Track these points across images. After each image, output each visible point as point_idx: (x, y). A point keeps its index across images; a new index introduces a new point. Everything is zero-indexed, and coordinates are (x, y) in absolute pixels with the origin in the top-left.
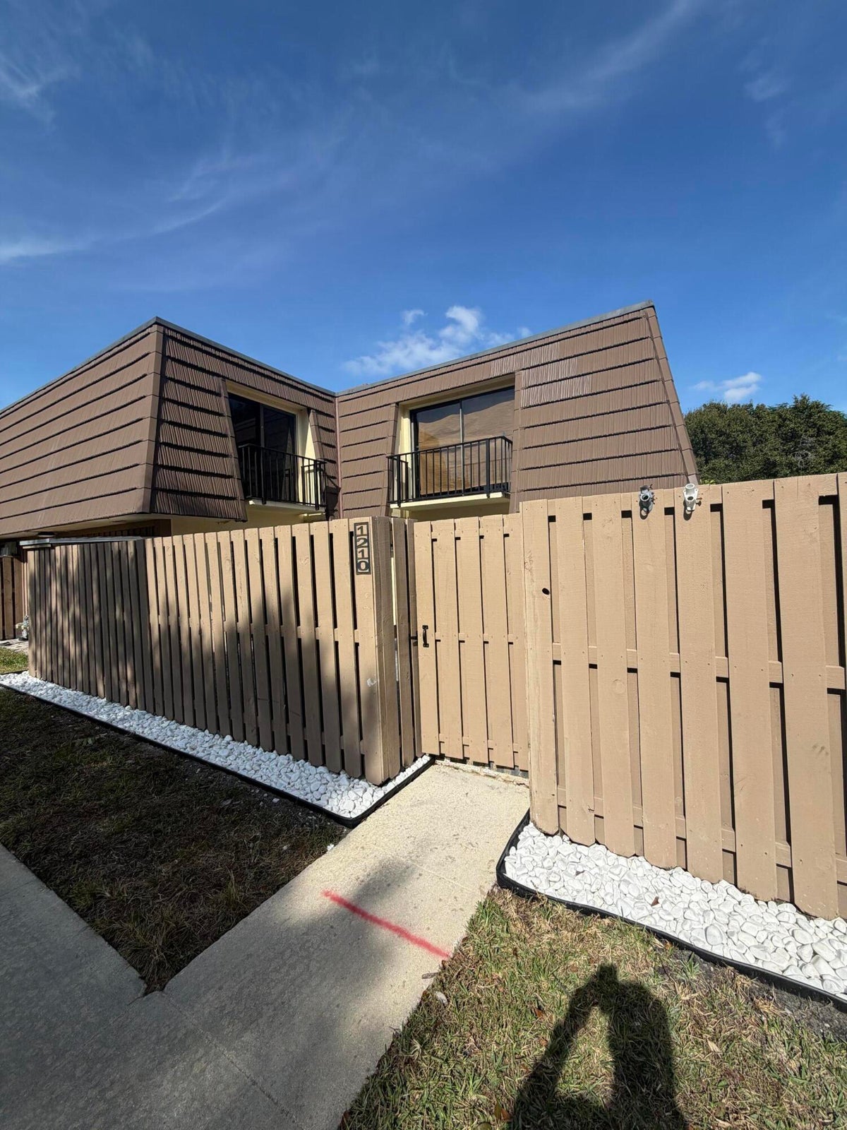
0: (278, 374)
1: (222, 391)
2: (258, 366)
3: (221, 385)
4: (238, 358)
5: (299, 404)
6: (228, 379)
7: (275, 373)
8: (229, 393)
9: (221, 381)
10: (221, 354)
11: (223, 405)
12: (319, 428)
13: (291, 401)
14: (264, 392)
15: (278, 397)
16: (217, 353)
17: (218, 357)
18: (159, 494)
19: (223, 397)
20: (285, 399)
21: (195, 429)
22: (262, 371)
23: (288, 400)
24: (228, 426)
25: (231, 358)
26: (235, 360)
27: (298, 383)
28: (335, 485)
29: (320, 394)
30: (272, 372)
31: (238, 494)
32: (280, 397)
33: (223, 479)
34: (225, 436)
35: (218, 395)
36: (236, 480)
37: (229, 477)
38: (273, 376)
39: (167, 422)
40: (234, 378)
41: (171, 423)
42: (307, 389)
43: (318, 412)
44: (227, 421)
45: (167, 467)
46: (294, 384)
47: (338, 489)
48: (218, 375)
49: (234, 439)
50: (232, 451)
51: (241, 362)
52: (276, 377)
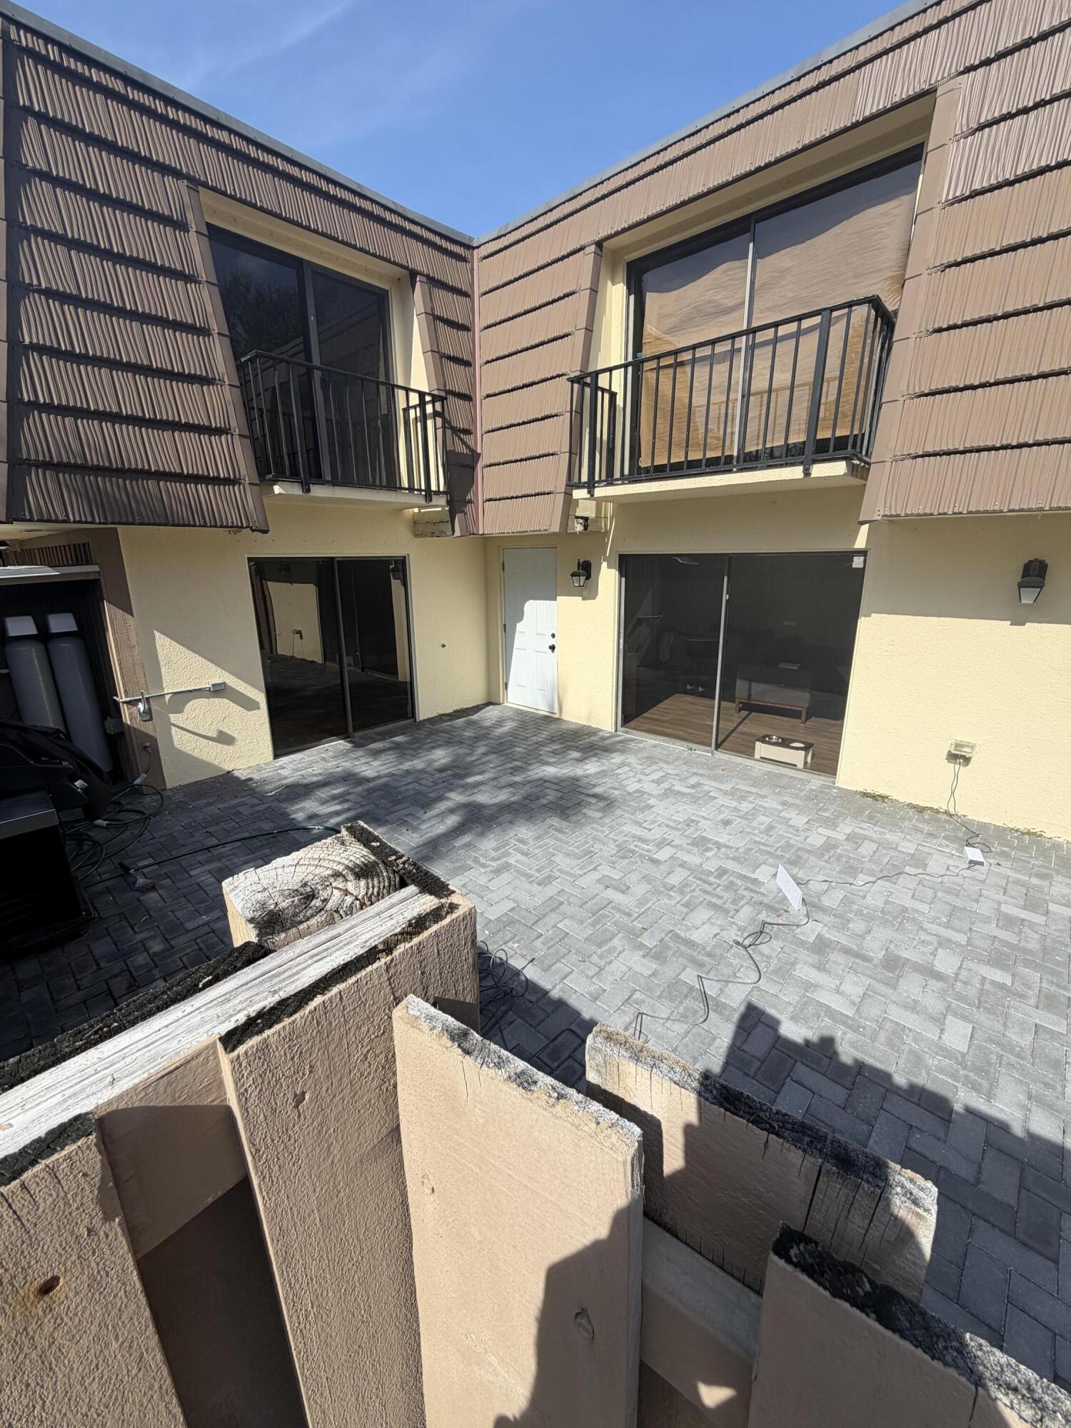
0: (336, 184)
1: (190, 216)
2: (285, 158)
3: (186, 199)
4: (231, 131)
5: (388, 261)
6: (205, 185)
7: (329, 180)
8: (208, 224)
9: (184, 191)
10: (182, 118)
11: (197, 254)
12: (436, 319)
13: (368, 252)
14: (300, 225)
15: (336, 240)
16: (171, 113)
17: (174, 124)
18: (35, 477)
19: (193, 235)
20: (354, 247)
21: (121, 312)
22: (295, 171)
23: (361, 250)
24: (209, 309)
25: (210, 131)
26: (223, 136)
27: (386, 208)
28: (468, 447)
29: (437, 240)
30: (321, 176)
31: (244, 472)
32: (343, 242)
33: (204, 438)
34: (204, 332)
35: (181, 226)
36: (236, 439)
37: (219, 432)
38: (324, 186)
39: (40, 291)
40: (221, 186)
41: (49, 293)
42: (408, 226)
43: (434, 282)
44: (206, 294)
45: (49, 408)
46: (377, 211)
47: (475, 456)
48: (177, 174)
49: (227, 340)
50: (222, 369)
51: (237, 144)
52: (332, 190)
